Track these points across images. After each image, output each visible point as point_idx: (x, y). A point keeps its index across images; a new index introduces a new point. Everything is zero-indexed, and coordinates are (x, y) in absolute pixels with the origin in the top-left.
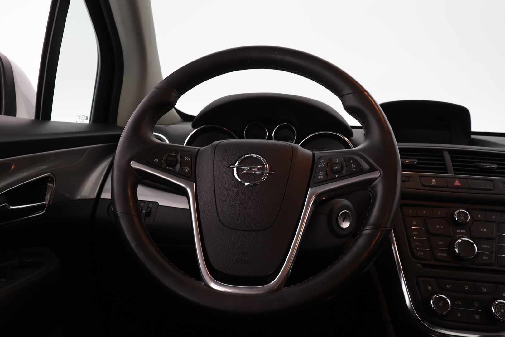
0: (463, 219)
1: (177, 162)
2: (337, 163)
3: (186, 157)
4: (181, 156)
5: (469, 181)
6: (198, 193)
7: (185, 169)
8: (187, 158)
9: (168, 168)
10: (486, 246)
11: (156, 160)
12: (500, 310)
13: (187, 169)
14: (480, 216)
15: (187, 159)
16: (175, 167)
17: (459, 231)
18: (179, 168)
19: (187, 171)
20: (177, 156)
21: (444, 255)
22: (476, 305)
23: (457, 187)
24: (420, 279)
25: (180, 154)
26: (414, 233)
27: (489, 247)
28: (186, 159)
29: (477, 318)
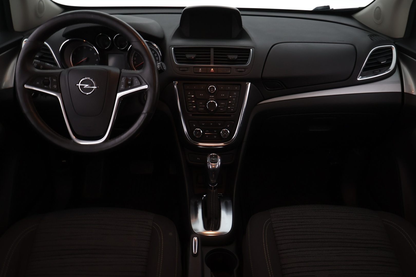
0: (212, 90)
1: (49, 82)
2: (130, 80)
4: (51, 79)
5: (219, 69)
7: (54, 86)
8: (54, 80)
9: (45, 86)
10: (223, 103)
11: (38, 83)
12: (224, 134)
13: (55, 86)
14: (222, 88)
16: (49, 85)
17: (211, 96)
18: (51, 86)
20: (49, 78)
21: (202, 109)
22: (215, 131)
23: (212, 73)
24: (190, 121)
26: (189, 99)
27: (224, 104)
29: (215, 137)
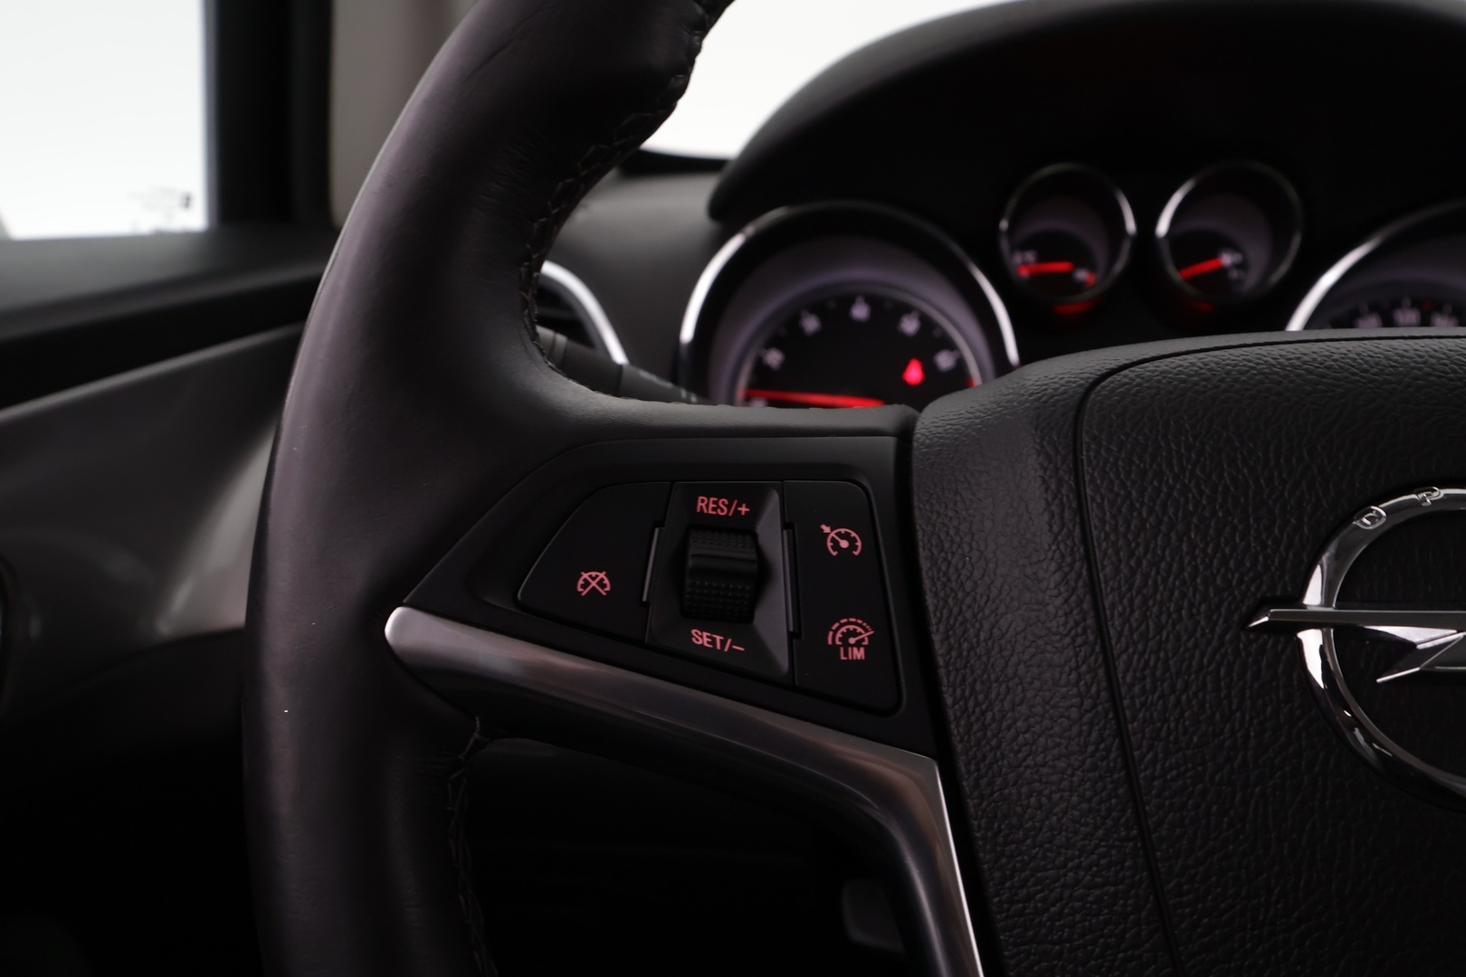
1: (761, 575)
3: (826, 529)
4: (786, 525)
6: (985, 857)
7: (834, 637)
8: (837, 538)
9: (702, 638)
11: (594, 580)
13: (852, 639)
15: (844, 544)
16: (749, 617)
18: (792, 636)
19: (859, 654)
20: (755, 514)
25: (774, 499)
28: (836, 545)
